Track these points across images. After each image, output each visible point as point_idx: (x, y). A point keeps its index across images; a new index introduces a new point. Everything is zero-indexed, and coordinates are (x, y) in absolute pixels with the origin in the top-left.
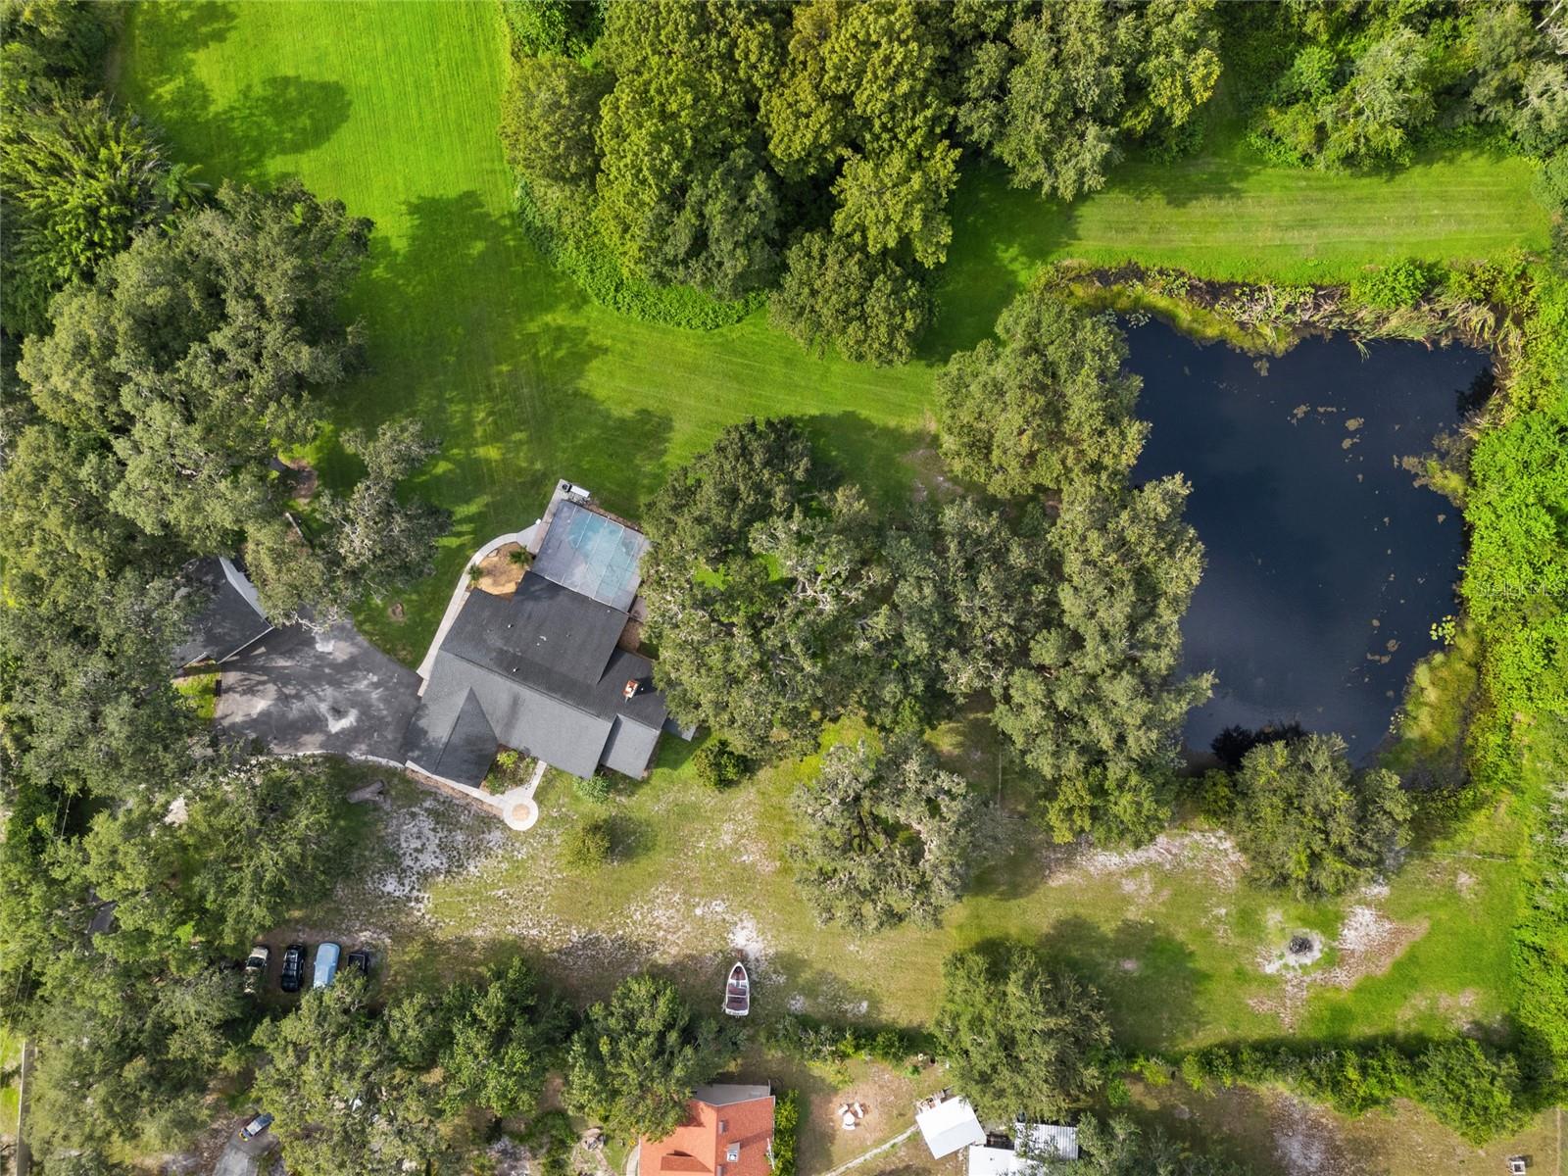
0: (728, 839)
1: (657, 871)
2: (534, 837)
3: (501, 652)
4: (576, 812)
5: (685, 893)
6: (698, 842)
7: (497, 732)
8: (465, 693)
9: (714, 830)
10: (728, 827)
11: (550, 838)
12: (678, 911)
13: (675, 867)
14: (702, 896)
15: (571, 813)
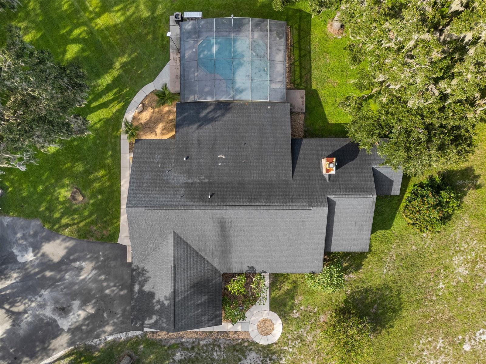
0: (463, 271)
1: (411, 327)
2: (287, 344)
3: (188, 186)
4: (315, 305)
5: (447, 335)
6: (437, 284)
7: (216, 263)
8: (171, 240)
9: (446, 268)
10: (458, 259)
11: (301, 338)
12: (448, 355)
13: (426, 316)
14: (464, 332)
15: (310, 308)
